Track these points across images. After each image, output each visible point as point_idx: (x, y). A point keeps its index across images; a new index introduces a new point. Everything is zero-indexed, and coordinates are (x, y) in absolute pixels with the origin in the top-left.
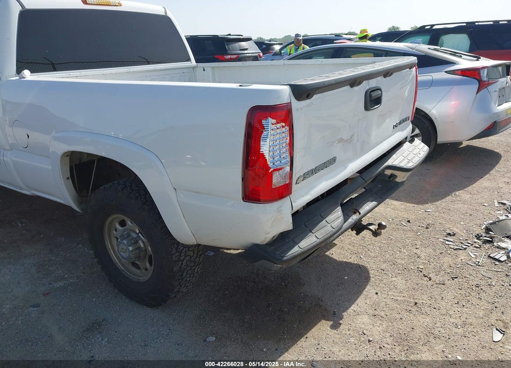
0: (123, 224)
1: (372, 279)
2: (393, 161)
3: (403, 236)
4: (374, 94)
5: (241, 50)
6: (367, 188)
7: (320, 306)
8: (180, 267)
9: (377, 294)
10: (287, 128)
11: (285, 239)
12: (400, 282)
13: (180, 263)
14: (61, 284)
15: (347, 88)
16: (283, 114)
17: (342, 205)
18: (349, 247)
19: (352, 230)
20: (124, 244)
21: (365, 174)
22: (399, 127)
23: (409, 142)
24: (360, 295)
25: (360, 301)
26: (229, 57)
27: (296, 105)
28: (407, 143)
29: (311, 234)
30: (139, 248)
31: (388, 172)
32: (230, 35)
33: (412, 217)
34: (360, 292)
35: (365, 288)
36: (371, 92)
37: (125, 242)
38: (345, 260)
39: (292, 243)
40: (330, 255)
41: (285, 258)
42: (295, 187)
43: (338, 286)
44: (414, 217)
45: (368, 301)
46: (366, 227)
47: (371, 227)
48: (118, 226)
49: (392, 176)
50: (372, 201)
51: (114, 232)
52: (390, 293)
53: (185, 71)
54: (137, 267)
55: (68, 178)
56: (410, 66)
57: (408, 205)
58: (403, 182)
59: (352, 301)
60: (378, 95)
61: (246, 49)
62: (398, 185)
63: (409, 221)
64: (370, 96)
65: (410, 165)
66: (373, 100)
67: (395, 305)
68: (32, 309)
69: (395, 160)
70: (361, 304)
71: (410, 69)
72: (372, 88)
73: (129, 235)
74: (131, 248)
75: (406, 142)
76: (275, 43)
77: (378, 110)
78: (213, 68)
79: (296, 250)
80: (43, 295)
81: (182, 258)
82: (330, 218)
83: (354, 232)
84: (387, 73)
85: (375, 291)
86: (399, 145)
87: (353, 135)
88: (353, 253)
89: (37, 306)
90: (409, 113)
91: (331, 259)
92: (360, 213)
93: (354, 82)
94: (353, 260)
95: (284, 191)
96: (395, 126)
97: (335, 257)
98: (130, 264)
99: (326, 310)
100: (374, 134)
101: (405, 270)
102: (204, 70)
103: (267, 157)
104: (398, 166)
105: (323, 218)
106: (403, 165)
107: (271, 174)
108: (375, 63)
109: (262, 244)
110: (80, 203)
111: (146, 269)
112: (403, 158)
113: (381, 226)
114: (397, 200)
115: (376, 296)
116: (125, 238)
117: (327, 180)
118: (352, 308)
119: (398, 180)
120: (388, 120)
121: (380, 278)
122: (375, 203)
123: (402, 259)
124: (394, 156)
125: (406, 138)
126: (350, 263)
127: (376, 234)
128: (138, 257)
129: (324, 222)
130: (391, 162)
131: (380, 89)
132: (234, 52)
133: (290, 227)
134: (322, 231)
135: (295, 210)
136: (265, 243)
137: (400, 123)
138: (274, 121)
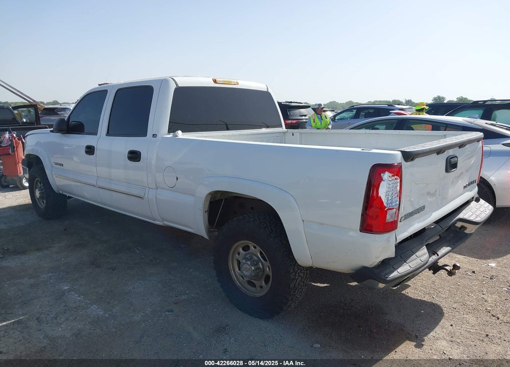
0: (246, 248)
1: (446, 315)
2: (463, 215)
3: (470, 284)
4: (453, 160)
5: (301, 116)
6: (442, 236)
7: (403, 330)
8: (295, 284)
9: (452, 325)
10: (399, 180)
11: (387, 264)
12: (471, 319)
13: (295, 281)
14: (184, 297)
15: (435, 155)
16: (396, 170)
17: (426, 246)
18: (422, 289)
19: (430, 270)
20: (248, 264)
21: (442, 223)
22: (468, 187)
23: (475, 201)
24: (437, 325)
25: (438, 329)
26: (290, 121)
27: (405, 164)
28: (474, 202)
29: (405, 263)
30: (259, 268)
31: (459, 224)
32: (291, 102)
33: (476, 269)
34: (437, 324)
35: (440, 321)
36: (452, 158)
37: (249, 263)
38: (419, 298)
39: (392, 269)
40: (406, 294)
41: (388, 279)
42: (399, 224)
43: (417, 317)
44: (478, 269)
45: (445, 331)
46: (442, 268)
47: (447, 268)
48: (241, 250)
49: (462, 227)
50: (447, 247)
51: (237, 255)
52: (463, 326)
53: (277, 135)
54: (254, 285)
55: (206, 212)
56: (478, 140)
57: (471, 259)
58: (471, 234)
59: (431, 328)
60: (455, 161)
61: (305, 116)
62: (467, 236)
63: (474, 272)
64: (450, 161)
65: (478, 220)
66: (451, 165)
67: (468, 335)
68: (167, 313)
69: (464, 214)
70: (437, 331)
71: (478, 142)
72: (451, 156)
73: (252, 258)
74: (253, 268)
75: (472, 201)
76: (327, 109)
77: (455, 173)
78: (301, 133)
79: (395, 274)
80: (174, 304)
81: (297, 277)
82: (419, 253)
83: (432, 271)
84: (461, 145)
85: (450, 324)
86: (467, 203)
87: (436, 191)
88: (425, 293)
89: (172, 311)
90: (476, 178)
91: (407, 296)
92: (438, 255)
93: (439, 151)
94: (427, 298)
95: (392, 226)
96: (465, 187)
97: (410, 295)
98: (246, 283)
99: (409, 334)
100: (451, 191)
101: (475, 310)
102: (293, 135)
103: (383, 200)
104: (468, 219)
105: (414, 253)
106: (472, 218)
107: (386, 212)
108: (456, 135)
109: (369, 267)
110: (209, 232)
111: (261, 287)
112: (472, 213)
113: (455, 267)
114: (460, 254)
115: (451, 327)
116: (249, 260)
117: (418, 223)
118: (432, 334)
119: (466, 231)
120: (460, 181)
121: (453, 314)
122: (449, 249)
123: (471, 302)
124: (464, 211)
125: (473, 198)
126: (425, 301)
127: (451, 273)
128: (257, 277)
129: (414, 255)
130: (461, 215)
131: (456, 157)
132: (295, 118)
133: (393, 256)
134: (414, 262)
135: (398, 241)
136: (373, 266)
137: (469, 185)
138: (391, 175)
